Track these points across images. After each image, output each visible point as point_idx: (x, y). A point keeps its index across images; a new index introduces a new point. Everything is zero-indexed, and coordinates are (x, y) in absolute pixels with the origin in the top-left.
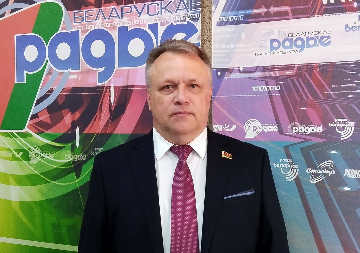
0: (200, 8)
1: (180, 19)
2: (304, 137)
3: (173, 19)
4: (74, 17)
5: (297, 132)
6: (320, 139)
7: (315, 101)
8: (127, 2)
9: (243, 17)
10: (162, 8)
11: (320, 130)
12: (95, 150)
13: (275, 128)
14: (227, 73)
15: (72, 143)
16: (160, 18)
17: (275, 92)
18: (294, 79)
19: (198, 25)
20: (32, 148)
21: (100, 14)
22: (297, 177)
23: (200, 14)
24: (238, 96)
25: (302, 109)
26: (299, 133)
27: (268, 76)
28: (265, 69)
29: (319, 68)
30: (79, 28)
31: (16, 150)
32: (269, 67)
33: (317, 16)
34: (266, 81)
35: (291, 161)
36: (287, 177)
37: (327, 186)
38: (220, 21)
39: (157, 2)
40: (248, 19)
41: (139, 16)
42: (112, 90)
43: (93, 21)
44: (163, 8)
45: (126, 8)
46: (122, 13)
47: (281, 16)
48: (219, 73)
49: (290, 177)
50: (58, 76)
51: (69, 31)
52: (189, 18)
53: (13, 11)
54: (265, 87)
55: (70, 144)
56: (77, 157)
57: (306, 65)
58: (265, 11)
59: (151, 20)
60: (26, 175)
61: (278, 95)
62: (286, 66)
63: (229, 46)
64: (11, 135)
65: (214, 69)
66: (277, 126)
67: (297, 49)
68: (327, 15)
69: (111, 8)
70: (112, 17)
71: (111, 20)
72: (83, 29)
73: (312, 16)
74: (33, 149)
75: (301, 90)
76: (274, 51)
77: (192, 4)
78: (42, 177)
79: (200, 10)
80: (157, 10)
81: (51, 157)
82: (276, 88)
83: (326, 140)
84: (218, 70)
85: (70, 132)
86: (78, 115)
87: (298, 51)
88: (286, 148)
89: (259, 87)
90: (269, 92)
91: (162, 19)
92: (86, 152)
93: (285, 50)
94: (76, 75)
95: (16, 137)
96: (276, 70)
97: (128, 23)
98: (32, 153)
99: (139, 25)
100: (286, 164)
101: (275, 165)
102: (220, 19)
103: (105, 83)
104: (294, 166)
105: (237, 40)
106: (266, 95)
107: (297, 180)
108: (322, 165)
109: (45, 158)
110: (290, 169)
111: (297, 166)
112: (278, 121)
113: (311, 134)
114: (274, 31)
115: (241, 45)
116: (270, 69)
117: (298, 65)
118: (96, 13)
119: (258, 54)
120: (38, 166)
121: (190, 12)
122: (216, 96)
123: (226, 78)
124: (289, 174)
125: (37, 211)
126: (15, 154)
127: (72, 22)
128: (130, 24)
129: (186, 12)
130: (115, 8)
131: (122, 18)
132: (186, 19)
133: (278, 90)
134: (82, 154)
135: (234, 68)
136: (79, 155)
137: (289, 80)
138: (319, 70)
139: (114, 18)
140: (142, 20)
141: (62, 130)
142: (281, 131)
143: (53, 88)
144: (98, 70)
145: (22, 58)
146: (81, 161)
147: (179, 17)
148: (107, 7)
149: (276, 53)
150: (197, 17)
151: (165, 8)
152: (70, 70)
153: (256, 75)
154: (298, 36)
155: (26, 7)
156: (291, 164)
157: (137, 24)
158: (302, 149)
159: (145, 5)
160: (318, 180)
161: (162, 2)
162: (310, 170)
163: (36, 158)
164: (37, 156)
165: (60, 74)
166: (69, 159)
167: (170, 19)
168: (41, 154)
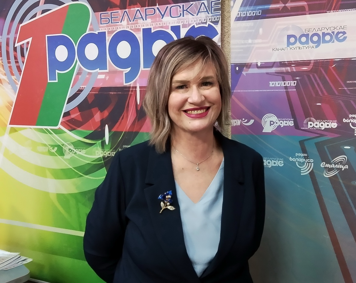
0: (220, 11)
1: (202, 21)
2: (319, 132)
3: (195, 21)
4: (101, 19)
5: (312, 127)
6: (334, 134)
7: (330, 96)
8: (150, 4)
9: (261, 12)
10: (183, 10)
11: (334, 126)
12: (124, 147)
13: (291, 123)
14: (245, 68)
15: (102, 140)
16: (182, 20)
17: (291, 87)
18: (310, 75)
19: (218, 28)
20: (65, 144)
21: (125, 16)
22: (312, 171)
23: (220, 17)
24: (256, 91)
25: (317, 104)
26: (315, 129)
27: (285, 71)
28: (282, 64)
29: (335, 64)
30: (106, 30)
31: (52, 146)
32: (286, 62)
33: (333, 12)
34: (283, 76)
35: (306, 155)
36: (302, 170)
37: (341, 181)
38: (238, 16)
39: (179, 4)
40: (266, 15)
41: (162, 18)
42: (138, 90)
43: (119, 22)
44: (185, 10)
45: (150, 10)
46: (146, 15)
47: (298, 11)
48: (237, 68)
49: (305, 171)
50: (88, 76)
51: (96, 32)
52: (210, 21)
53: (44, 11)
54: (282, 82)
55: (100, 141)
56: (106, 154)
57: (322, 61)
58: (282, 7)
59: (173, 23)
60: (61, 169)
61: (294, 90)
62: (303, 62)
63: (247, 42)
64: (46, 131)
65: (233, 64)
66: (293, 121)
67: (313, 45)
68: (343, 11)
69: (135, 10)
70: (136, 18)
71: (135, 22)
72: (109, 30)
73: (329, 11)
74: (67, 145)
75: (316, 86)
76: (291, 46)
77: (213, 6)
78: (76, 171)
79: (220, 13)
80: (179, 12)
81: (83, 152)
82: (293, 83)
83: (340, 135)
84: (236, 65)
85: (100, 130)
86: (106, 113)
87: (314, 47)
88: (302, 143)
89: (276, 82)
90: (286, 88)
91: (184, 21)
92: (115, 149)
93: (301, 46)
94: (104, 75)
95: (51, 133)
96: (292, 65)
97: (151, 25)
98: (66, 149)
99: (162, 27)
100: (301, 158)
101: (291, 159)
102: (238, 14)
103: (131, 84)
104: (309, 160)
105: (255, 36)
106: (283, 90)
107: (312, 174)
108: (335, 160)
109: (77, 154)
110: (306, 163)
111: (312, 161)
112: (294, 116)
113: (326, 129)
114: (291, 26)
115: (259, 41)
116: (287, 64)
117: (314, 61)
118: (121, 15)
119: (275, 50)
120: (72, 160)
121: (210, 15)
122: (234, 90)
123: (244, 73)
124: (304, 168)
125: (72, 202)
126: (51, 150)
127: (99, 24)
128: (153, 26)
129: (207, 14)
130: (139, 10)
131: (146, 20)
132: (207, 22)
133: (294, 85)
134: (111, 150)
135: (252, 63)
136: (108, 151)
137: (305, 76)
138: (334, 66)
139: (139, 20)
140: (164, 22)
141: (92, 127)
142: (297, 126)
143: (82, 87)
144: (124, 71)
145: (53, 58)
146: (111, 157)
147: (200, 20)
148: (132, 9)
149: (293, 48)
150: (218, 20)
151: (186, 10)
152: (98, 70)
153: (273, 70)
154: (314, 32)
155: (55, 8)
156: (307, 158)
157: (160, 26)
158: (317, 144)
159: (167, 7)
160: (332, 174)
161: (184, 4)
162: (324, 164)
163: (69, 153)
164: (71, 152)
165: (90, 74)
166: (99, 155)
167: (192, 22)
168: (74, 150)
